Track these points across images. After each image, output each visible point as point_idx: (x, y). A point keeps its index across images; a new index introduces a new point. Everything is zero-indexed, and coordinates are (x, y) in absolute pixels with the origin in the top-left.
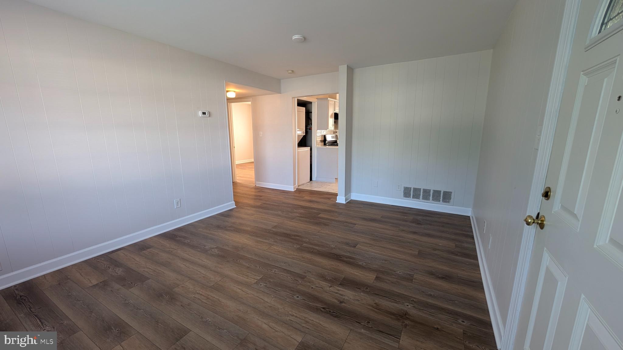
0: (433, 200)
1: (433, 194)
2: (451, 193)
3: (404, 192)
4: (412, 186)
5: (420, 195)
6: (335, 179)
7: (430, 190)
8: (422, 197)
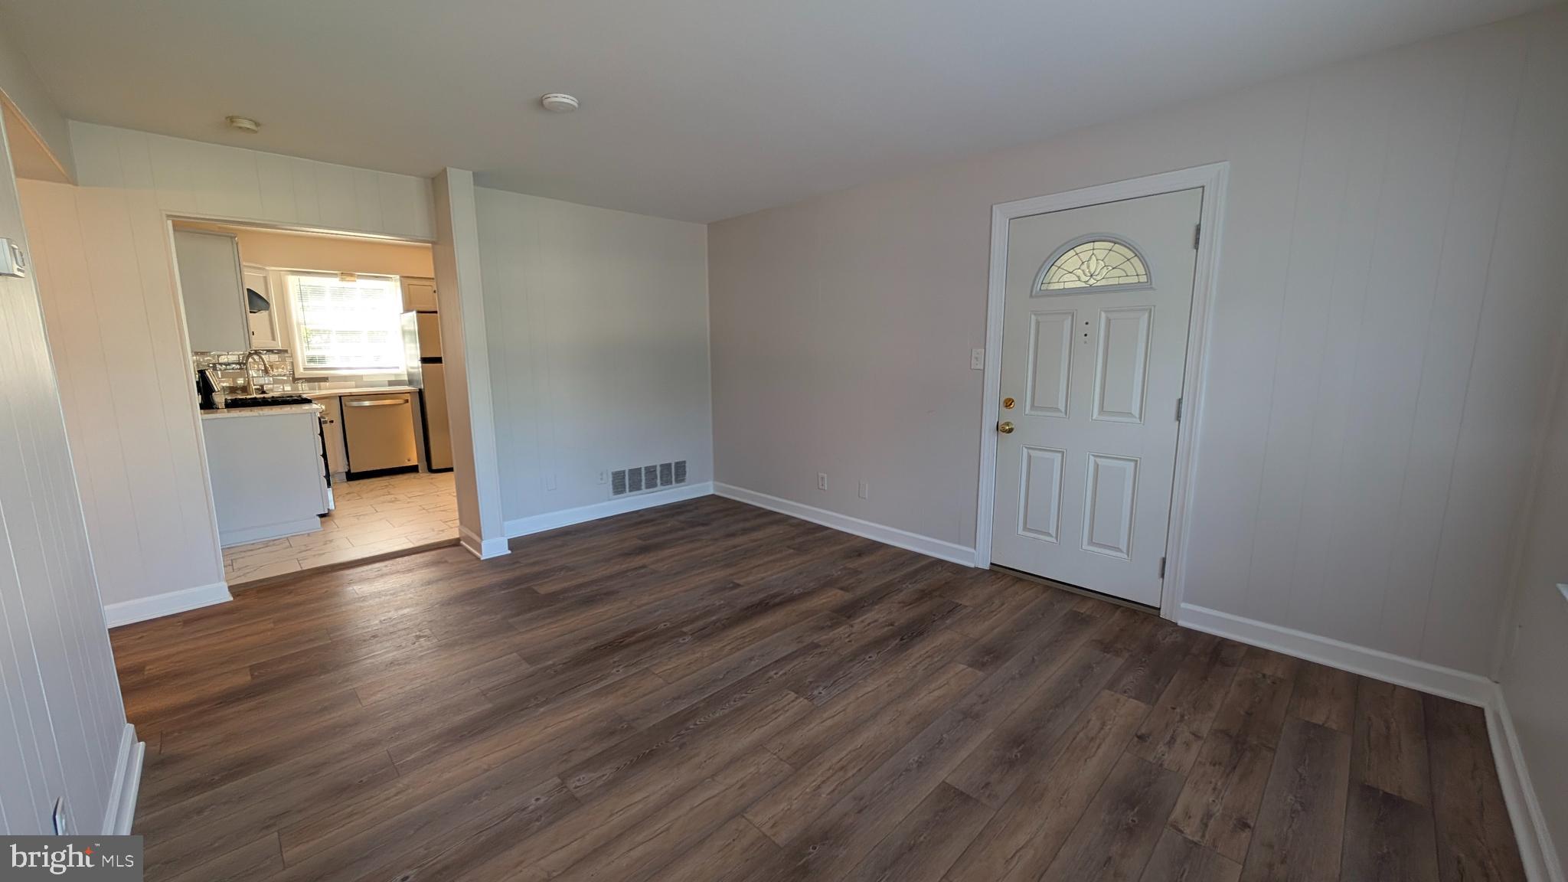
0: (662, 484)
1: (661, 472)
2: (684, 462)
3: (613, 484)
4: (626, 466)
5: (641, 481)
6: (318, 518)
7: (655, 467)
8: (646, 484)
